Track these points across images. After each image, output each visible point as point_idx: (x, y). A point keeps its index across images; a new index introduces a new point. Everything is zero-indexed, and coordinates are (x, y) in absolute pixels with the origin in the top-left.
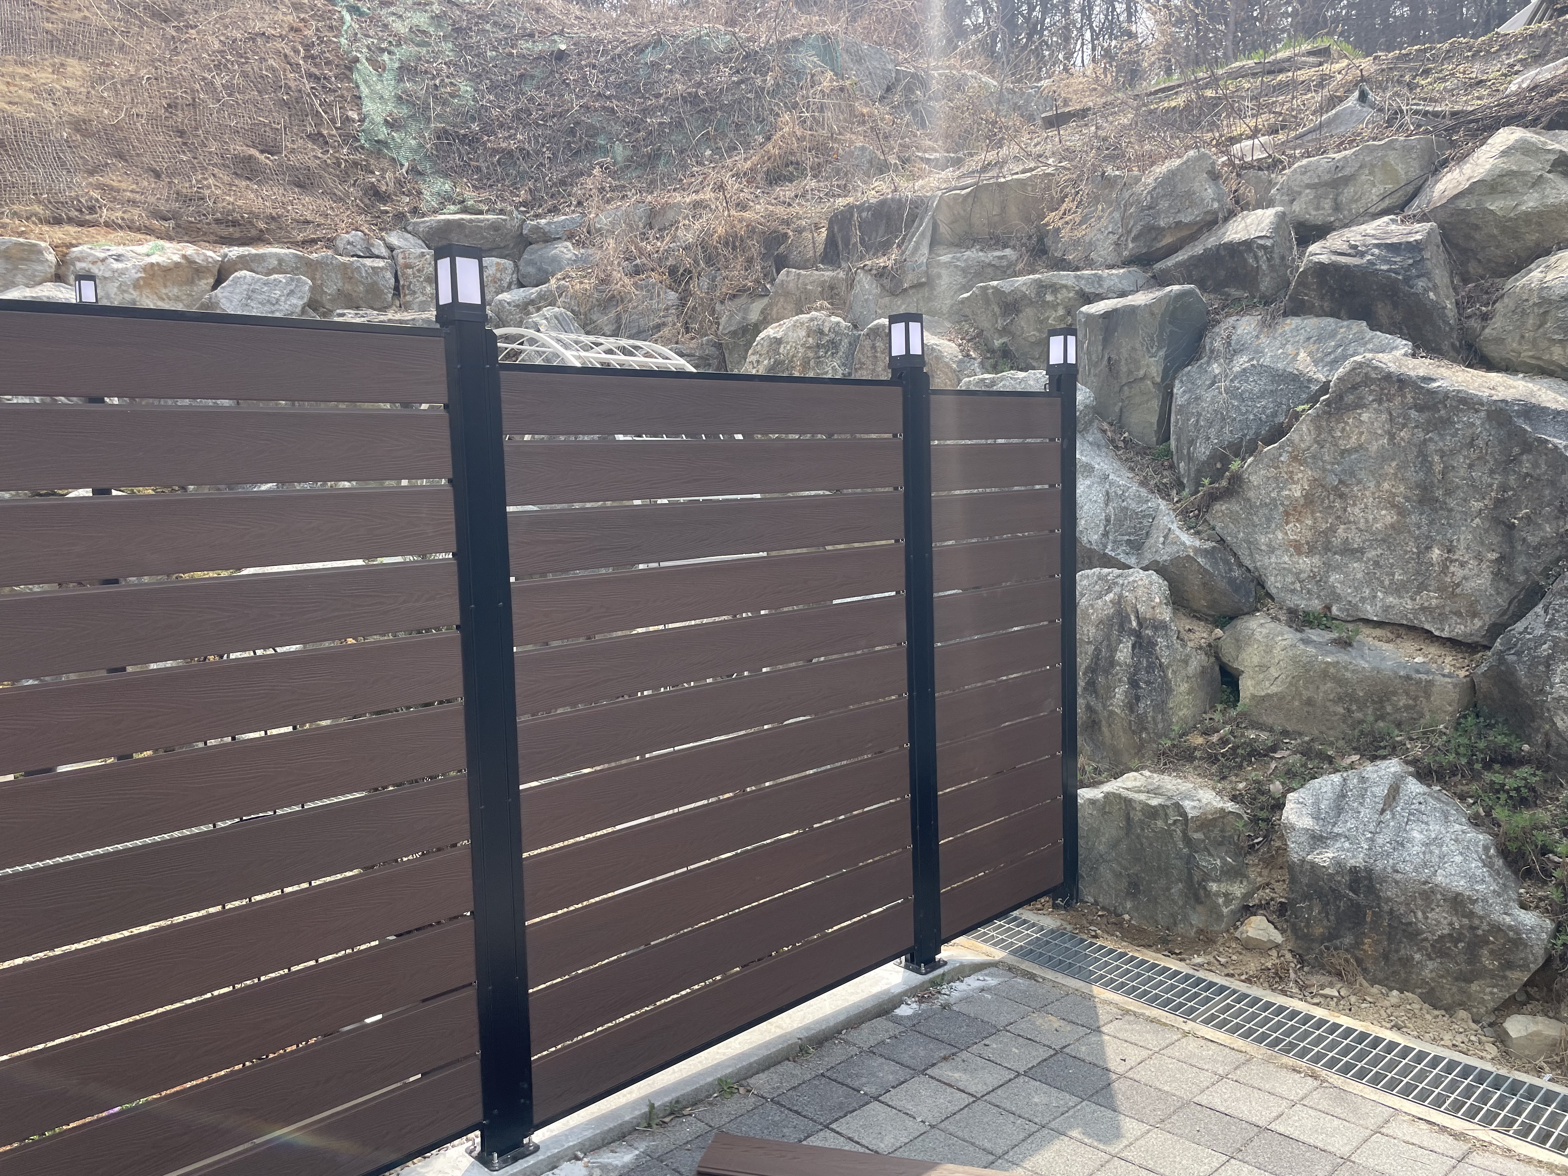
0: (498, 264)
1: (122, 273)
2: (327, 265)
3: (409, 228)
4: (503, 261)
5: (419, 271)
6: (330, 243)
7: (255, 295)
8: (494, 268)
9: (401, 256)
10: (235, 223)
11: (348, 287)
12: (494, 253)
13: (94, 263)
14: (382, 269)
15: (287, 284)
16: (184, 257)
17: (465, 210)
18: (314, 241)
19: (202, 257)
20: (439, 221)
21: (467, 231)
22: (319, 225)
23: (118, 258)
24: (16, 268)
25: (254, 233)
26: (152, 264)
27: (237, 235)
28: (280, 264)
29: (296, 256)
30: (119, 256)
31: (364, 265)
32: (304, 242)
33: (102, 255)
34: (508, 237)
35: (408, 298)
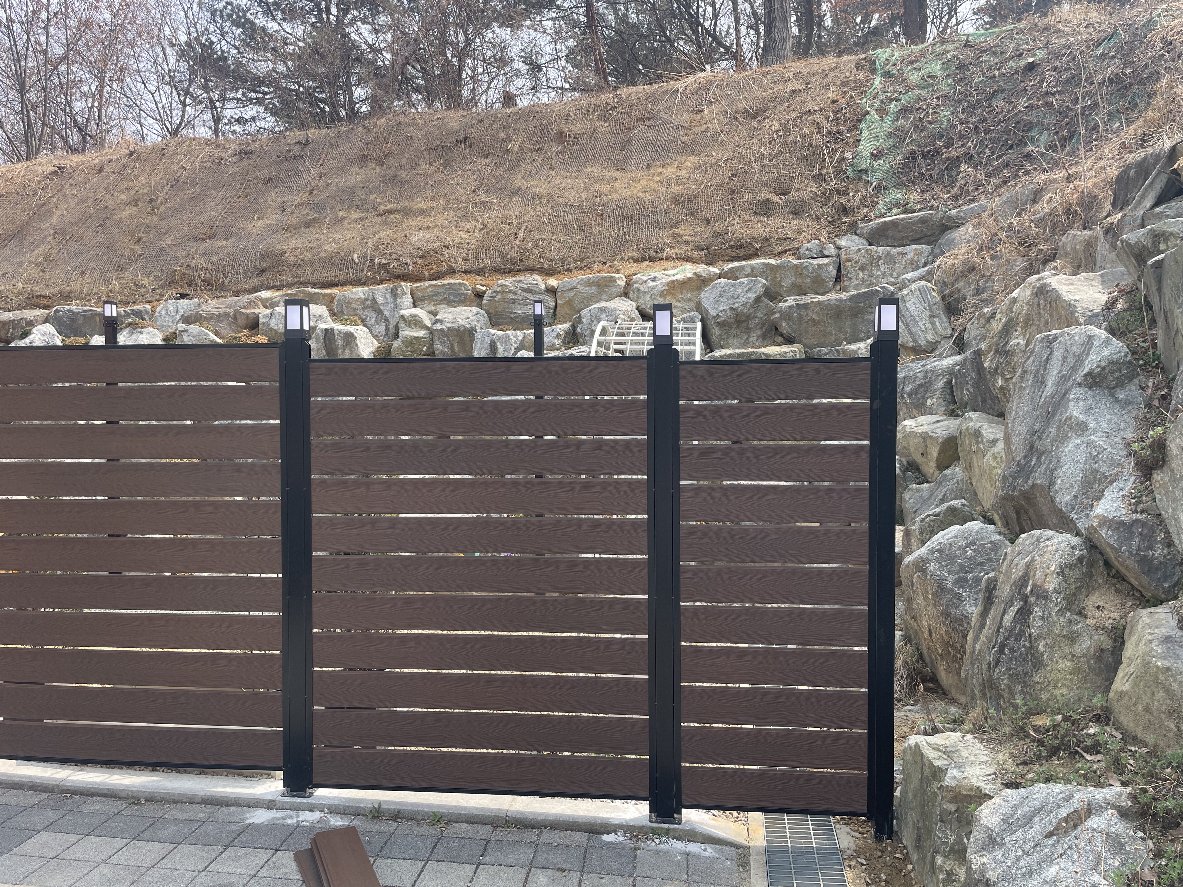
0: (916, 249)
1: (653, 288)
2: (785, 267)
3: (858, 232)
4: (920, 247)
5: (856, 262)
6: (795, 252)
7: (725, 294)
8: (912, 254)
9: (844, 253)
10: (742, 246)
11: (799, 280)
12: (923, 241)
14: (826, 265)
15: (748, 284)
16: (695, 274)
17: (905, 212)
18: (785, 252)
19: (707, 272)
20: (878, 224)
21: (900, 227)
23: (654, 279)
25: (752, 250)
27: (741, 254)
29: (764, 264)
31: (811, 264)
33: (645, 278)
34: (934, 227)
35: (846, 283)
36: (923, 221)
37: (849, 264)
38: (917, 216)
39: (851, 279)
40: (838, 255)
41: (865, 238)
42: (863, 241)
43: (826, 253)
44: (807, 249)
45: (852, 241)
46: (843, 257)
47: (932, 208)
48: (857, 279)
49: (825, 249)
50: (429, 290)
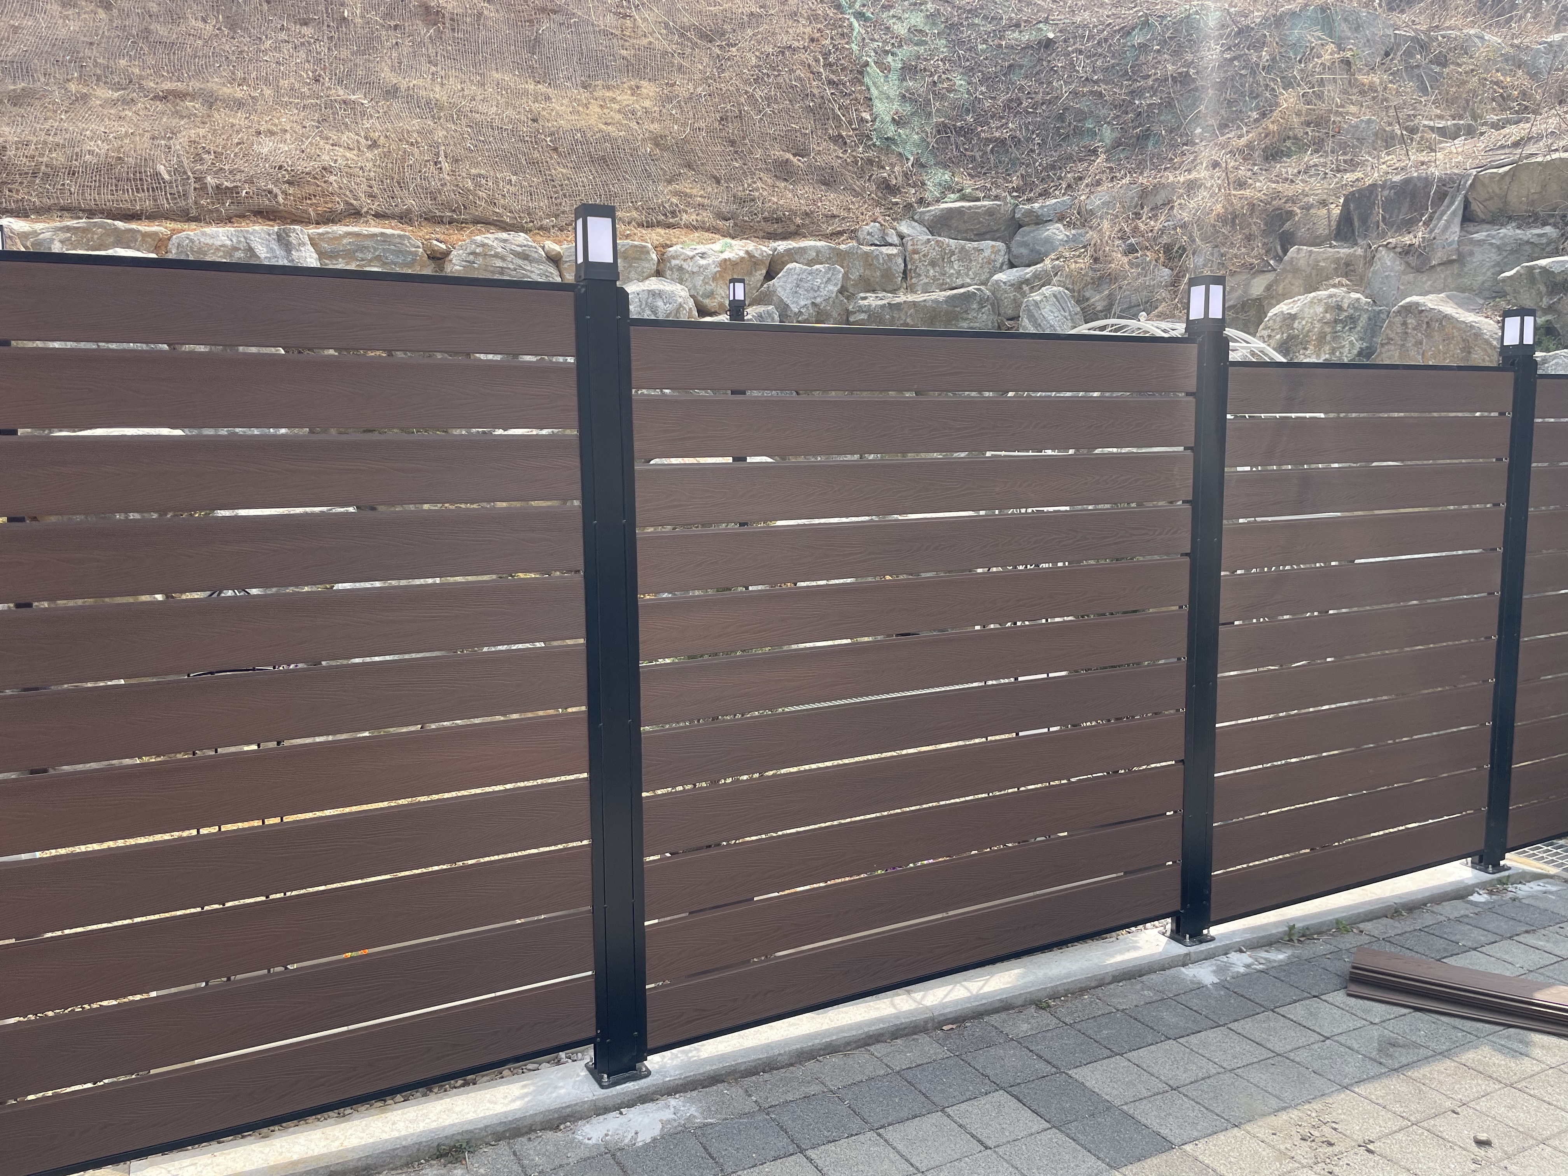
0: (993, 246)
1: (706, 268)
2: (853, 254)
3: (916, 217)
4: (998, 243)
5: (924, 256)
6: (853, 234)
7: (802, 284)
8: (989, 251)
9: (910, 243)
10: (778, 220)
11: (868, 272)
12: (988, 236)
13: (685, 260)
14: (894, 255)
15: (826, 273)
16: (747, 252)
17: (963, 198)
18: (840, 233)
19: (759, 252)
20: (943, 210)
21: (966, 218)
22: (843, 219)
23: (703, 255)
24: (631, 266)
25: (793, 228)
26: (725, 260)
27: (780, 231)
28: (817, 255)
29: (831, 248)
30: (703, 254)
31: (881, 253)
32: (832, 234)
33: (691, 254)
34: (1001, 221)
35: (914, 280)
36: (990, 212)
37: (916, 256)
38: (985, 206)
39: (920, 275)
40: (903, 245)
41: (925, 226)
42: (925, 229)
43: (890, 240)
44: (869, 234)
45: (913, 228)
46: (910, 248)
47: (997, 198)
48: (927, 277)
49: (887, 235)
50: (345, 241)
